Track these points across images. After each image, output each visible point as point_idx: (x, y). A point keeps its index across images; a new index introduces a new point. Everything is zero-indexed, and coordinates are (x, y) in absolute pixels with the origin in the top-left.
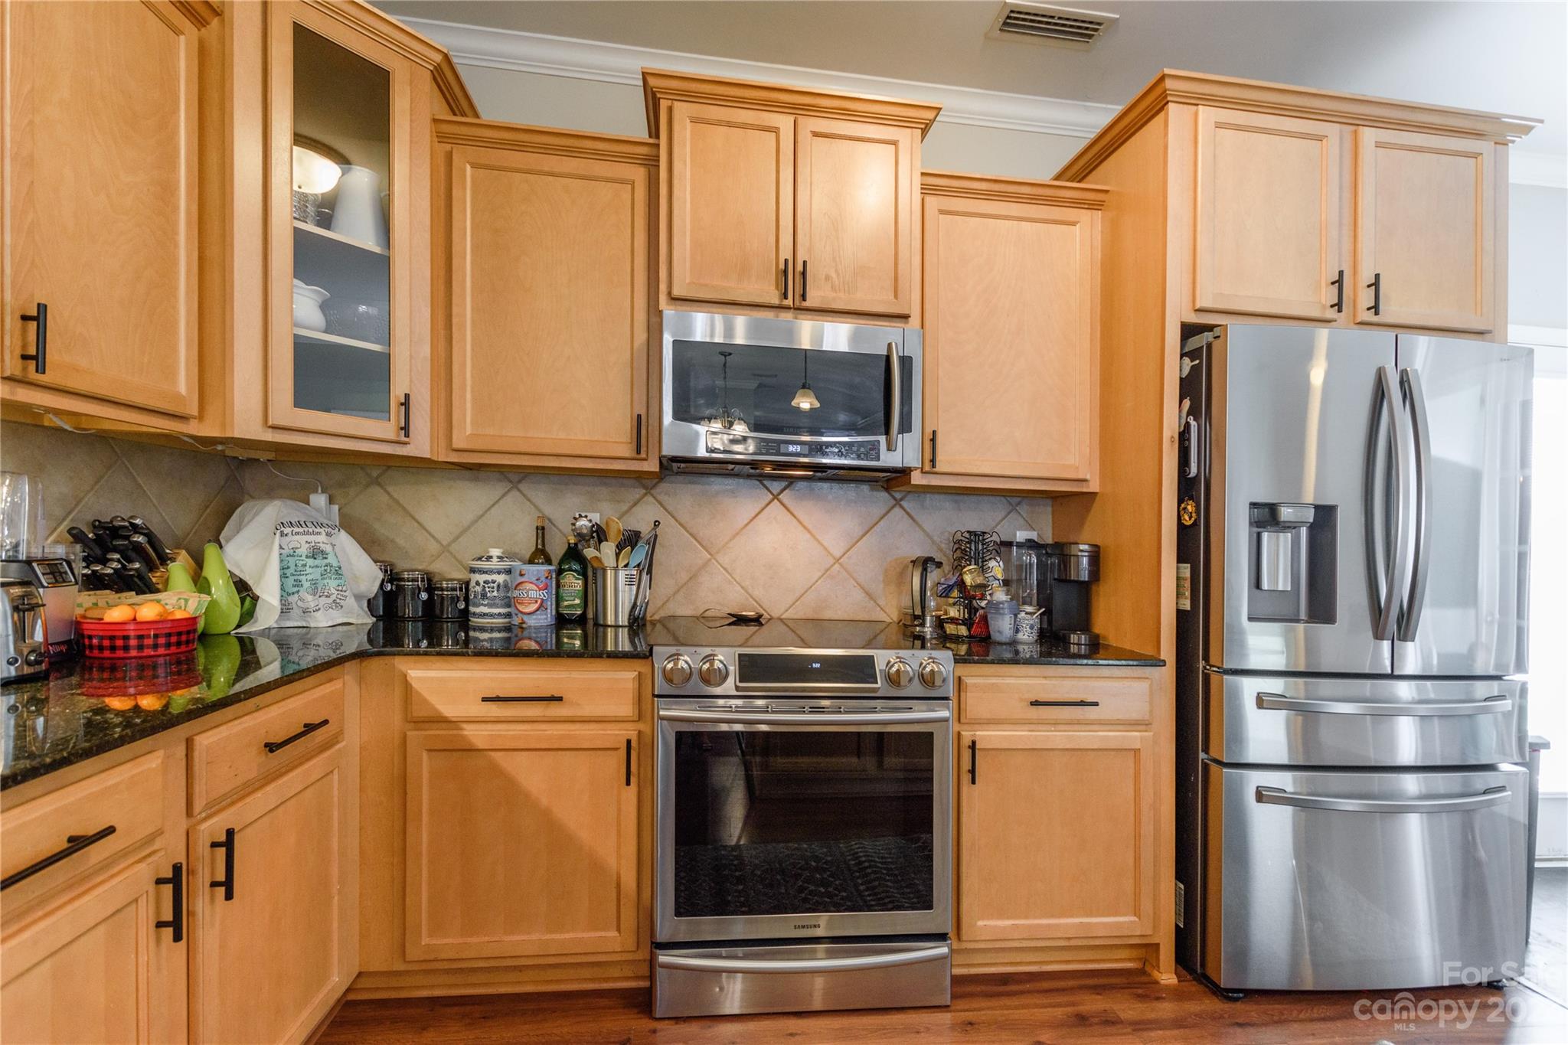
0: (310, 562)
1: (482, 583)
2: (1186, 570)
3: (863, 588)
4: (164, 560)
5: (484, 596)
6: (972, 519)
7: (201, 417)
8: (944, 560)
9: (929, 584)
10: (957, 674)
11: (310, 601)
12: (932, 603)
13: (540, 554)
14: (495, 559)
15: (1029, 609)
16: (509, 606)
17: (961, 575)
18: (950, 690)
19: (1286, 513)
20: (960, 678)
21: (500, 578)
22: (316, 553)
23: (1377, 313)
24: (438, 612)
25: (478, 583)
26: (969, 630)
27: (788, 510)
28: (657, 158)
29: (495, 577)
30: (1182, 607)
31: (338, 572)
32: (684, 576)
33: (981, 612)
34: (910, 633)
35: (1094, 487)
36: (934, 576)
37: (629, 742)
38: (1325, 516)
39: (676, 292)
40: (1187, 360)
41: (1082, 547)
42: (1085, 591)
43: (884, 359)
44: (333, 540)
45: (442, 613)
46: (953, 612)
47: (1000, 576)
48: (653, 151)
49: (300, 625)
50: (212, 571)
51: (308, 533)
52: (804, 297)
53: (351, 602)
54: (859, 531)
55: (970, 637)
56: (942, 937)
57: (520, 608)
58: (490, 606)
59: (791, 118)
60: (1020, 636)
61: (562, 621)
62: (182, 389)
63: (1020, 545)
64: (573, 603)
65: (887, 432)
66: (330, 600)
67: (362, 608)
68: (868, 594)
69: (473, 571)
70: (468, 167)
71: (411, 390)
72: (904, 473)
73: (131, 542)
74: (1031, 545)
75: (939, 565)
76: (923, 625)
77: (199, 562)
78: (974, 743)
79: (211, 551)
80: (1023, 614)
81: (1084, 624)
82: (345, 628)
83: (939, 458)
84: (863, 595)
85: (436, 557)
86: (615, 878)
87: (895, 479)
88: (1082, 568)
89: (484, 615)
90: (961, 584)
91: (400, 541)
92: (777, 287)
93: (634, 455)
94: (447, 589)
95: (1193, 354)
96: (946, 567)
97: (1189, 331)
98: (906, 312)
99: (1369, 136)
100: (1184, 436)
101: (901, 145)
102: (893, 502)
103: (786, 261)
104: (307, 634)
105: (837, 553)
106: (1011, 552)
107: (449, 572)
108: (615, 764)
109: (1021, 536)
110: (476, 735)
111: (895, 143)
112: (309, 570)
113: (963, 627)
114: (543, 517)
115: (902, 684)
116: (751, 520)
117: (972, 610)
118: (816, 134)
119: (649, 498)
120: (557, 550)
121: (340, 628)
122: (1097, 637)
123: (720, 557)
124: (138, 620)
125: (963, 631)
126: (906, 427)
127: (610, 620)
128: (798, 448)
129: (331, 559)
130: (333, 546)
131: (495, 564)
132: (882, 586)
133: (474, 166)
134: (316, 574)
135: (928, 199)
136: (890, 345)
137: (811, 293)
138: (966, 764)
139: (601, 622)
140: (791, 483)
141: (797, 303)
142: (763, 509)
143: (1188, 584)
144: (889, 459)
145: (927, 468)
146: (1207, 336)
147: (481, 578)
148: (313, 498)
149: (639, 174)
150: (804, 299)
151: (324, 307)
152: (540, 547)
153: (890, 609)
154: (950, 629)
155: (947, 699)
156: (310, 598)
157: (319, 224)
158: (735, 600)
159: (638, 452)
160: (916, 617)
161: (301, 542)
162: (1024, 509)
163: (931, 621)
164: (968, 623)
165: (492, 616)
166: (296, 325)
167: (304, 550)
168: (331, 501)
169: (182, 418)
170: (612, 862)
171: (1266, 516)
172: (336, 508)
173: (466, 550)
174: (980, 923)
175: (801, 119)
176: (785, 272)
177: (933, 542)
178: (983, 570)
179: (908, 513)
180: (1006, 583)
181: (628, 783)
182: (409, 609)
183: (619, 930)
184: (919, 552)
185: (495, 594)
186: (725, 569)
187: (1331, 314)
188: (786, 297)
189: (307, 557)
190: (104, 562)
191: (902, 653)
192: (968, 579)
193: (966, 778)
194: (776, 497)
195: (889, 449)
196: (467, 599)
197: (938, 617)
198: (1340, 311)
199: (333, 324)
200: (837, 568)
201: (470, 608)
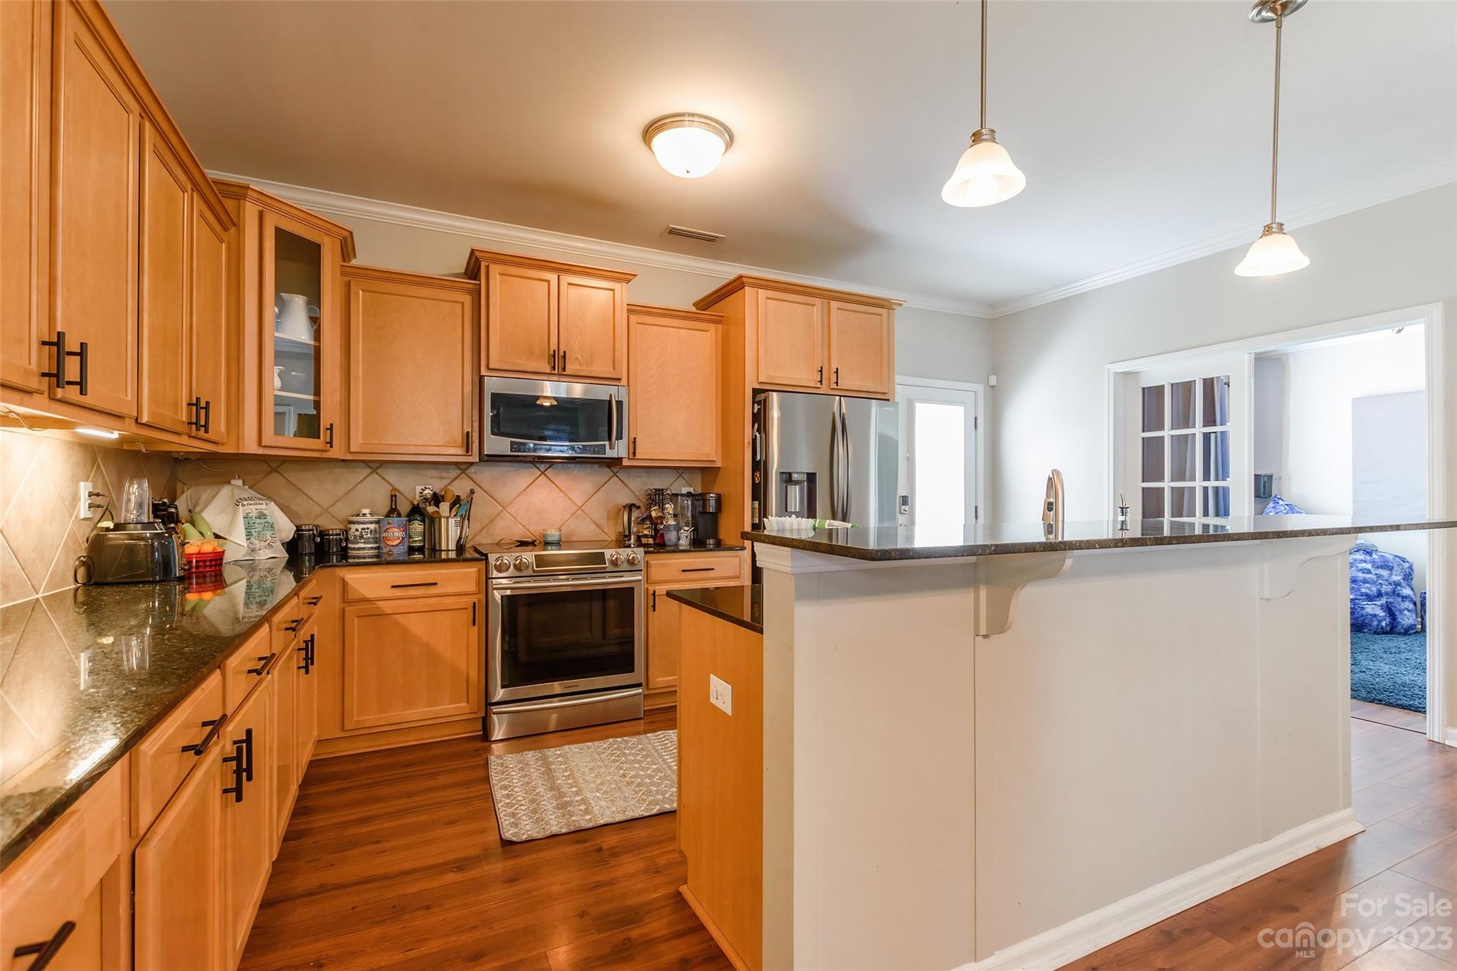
0: (258, 521)
1: (360, 530)
2: (756, 503)
3: (595, 522)
5: (361, 537)
6: (657, 483)
8: (641, 505)
9: (633, 519)
10: (646, 559)
11: (256, 544)
12: (634, 529)
13: (393, 511)
14: (368, 515)
15: (687, 528)
17: (650, 512)
18: (642, 566)
19: (795, 477)
20: (647, 562)
21: (372, 527)
22: (260, 515)
23: (837, 385)
24: (326, 550)
25: (357, 530)
26: (654, 540)
27: (550, 479)
28: (479, 292)
29: (369, 526)
30: (755, 522)
31: (271, 526)
32: (488, 520)
33: (661, 532)
34: (622, 541)
35: (719, 464)
36: (635, 514)
37: (475, 603)
38: (811, 477)
39: (491, 366)
40: (756, 405)
41: (711, 495)
42: (715, 517)
43: (607, 402)
44: (268, 507)
45: (329, 550)
46: (646, 532)
47: (671, 512)
48: (478, 287)
49: (248, 558)
51: (256, 504)
52: (564, 369)
53: (277, 544)
54: (592, 492)
55: (654, 544)
56: (639, 685)
57: (389, 543)
58: (365, 543)
59: (557, 276)
60: (681, 541)
61: (411, 550)
62: (223, 430)
63: (683, 495)
64: (417, 540)
65: (610, 439)
66: (266, 543)
67: (283, 548)
68: (597, 526)
69: (351, 523)
70: (361, 291)
71: (333, 421)
72: (620, 459)
73: (168, 512)
74: (689, 494)
75: (638, 508)
76: (630, 540)
77: (195, 523)
78: (654, 591)
80: (682, 531)
81: (714, 533)
82: (273, 560)
83: (637, 451)
84: (595, 526)
85: (318, 516)
86: (465, 675)
87: (614, 463)
88: (712, 507)
89: (359, 549)
90: (649, 517)
92: (549, 363)
93: (464, 453)
94: (333, 535)
95: (759, 403)
96: (643, 509)
97: (756, 392)
98: (619, 377)
99: (834, 304)
100: (754, 441)
101: (616, 291)
102: (612, 474)
103: (554, 351)
104: (254, 563)
105: (580, 505)
106: (678, 499)
107: (331, 525)
108: (466, 616)
109: (684, 490)
110: (387, 607)
111: (613, 290)
112: (257, 526)
113: (651, 539)
114: (394, 489)
115: (619, 564)
116: (528, 487)
117: (656, 531)
118: (569, 284)
119: (463, 475)
120: (404, 508)
121: (270, 560)
122: (720, 540)
123: (508, 509)
124: (202, 552)
125: (651, 541)
126: (620, 437)
127: (444, 547)
129: (269, 519)
130: (269, 511)
131: (369, 518)
132: (606, 520)
133: (362, 291)
134: (260, 528)
135: (632, 317)
136: (611, 395)
137: (568, 367)
138: (651, 604)
139: (438, 549)
140: (552, 465)
141: (560, 372)
142: (535, 480)
143: (757, 511)
144: (610, 453)
145: (631, 457)
146: (763, 395)
147: (358, 526)
148: (233, 482)
149: (467, 299)
150: (565, 371)
152: (393, 507)
153: (611, 533)
154: (644, 541)
155: (641, 570)
156: (256, 542)
158: (519, 533)
159: (467, 452)
160: (626, 536)
161: (253, 509)
162: (686, 475)
163: (634, 538)
164: (654, 537)
165: (366, 549)
167: (254, 514)
169: (223, 444)
170: (463, 667)
171: (787, 479)
173: (343, 511)
174: (658, 679)
175: (562, 277)
176: (554, 356)
177: (635, 495)
178: (663, 509)
179: (620, 480)
180: (675, 516)
181: (474, 624)
182: (308, 548)
183: (468, 702)
184: (627, 501)
185: (369, 536)
186: (512, 516)
187: (819, 385)
188: (554, 370)
189: (256, 518)
191: (618, 550)
192: (654, 514)
193: (651, 609)
194: (543, 473)
195: (610, 449)
196: (347, 540)
197: (638, 536)
198: (821, 384)
199: (282, 387)
200: (580, 512)
201: (349, 545)
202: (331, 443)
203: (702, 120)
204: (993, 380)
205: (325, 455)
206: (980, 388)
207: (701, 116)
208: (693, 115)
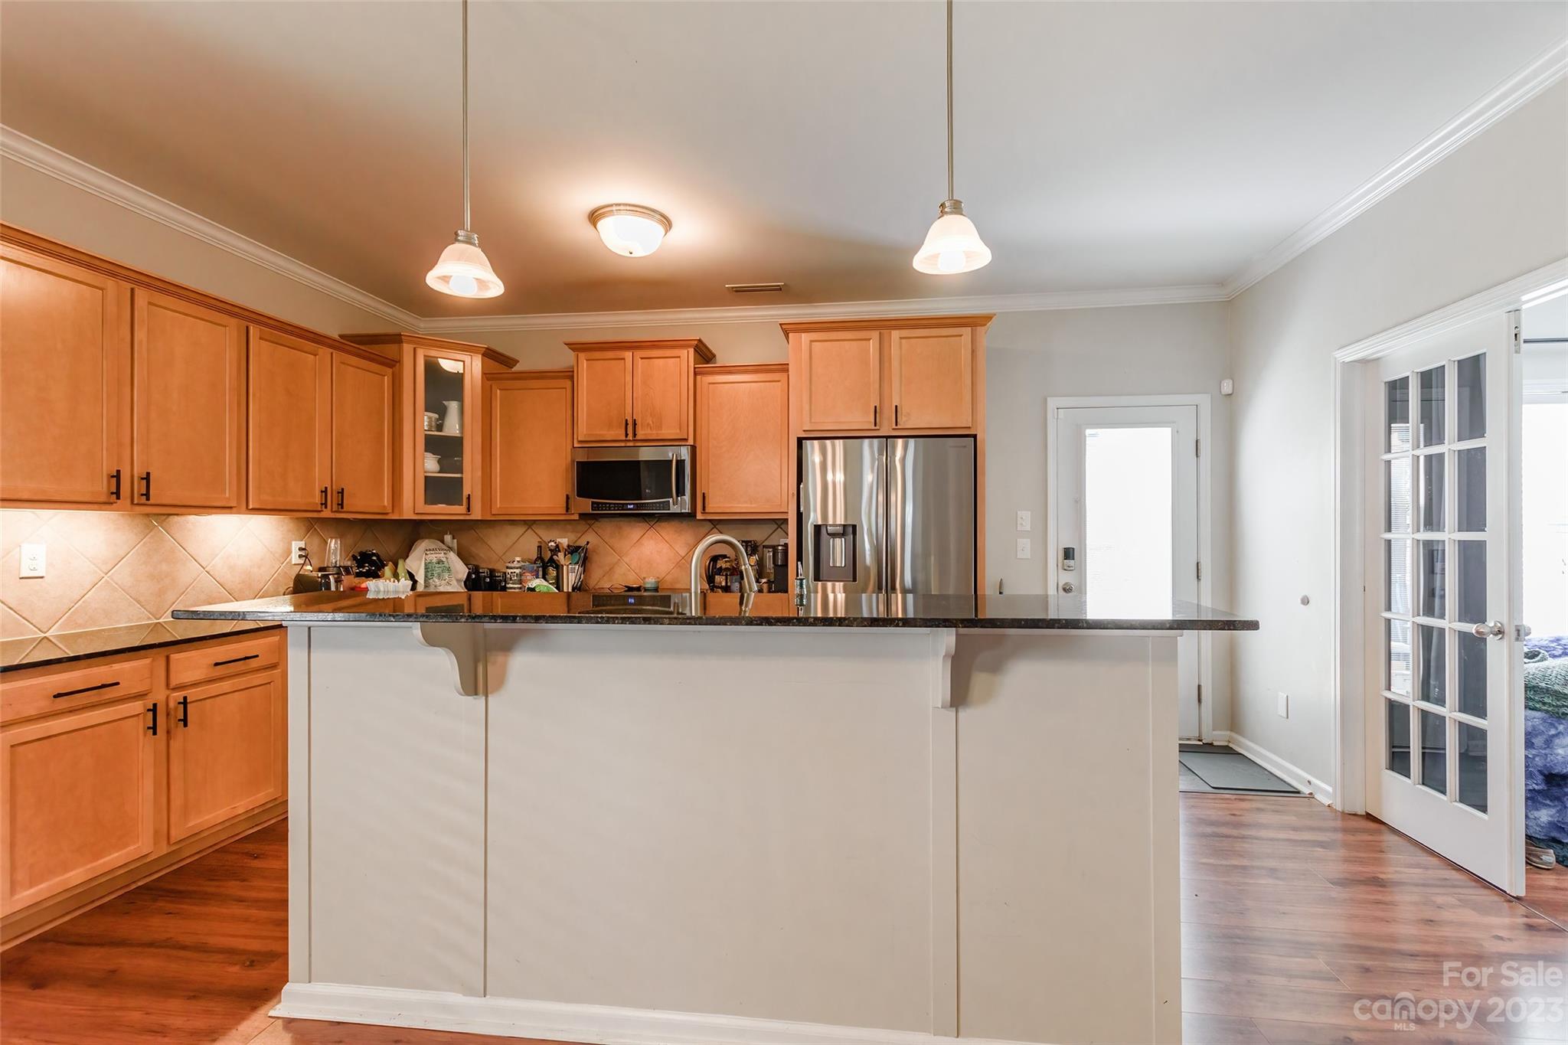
0: (437, 565)
1: (510, 573)
4: (384, 566)
5: (511, 579)
7: (393, 512)
11: (437, 581)
13: (538, 559)
14: (517, 562)
16: (521, 584)
21: (518, 571)
22: (440, 562)
23: (898, 425)
27: (658, 532)
28: (573, 376)
29: (515, 570)
31: (449, 569)
32: (608, 568)
39: (580, 438)
44: (447, 556)
48: (573, 374)
50: (400, 570)
51: (437, 553)
52: (636, 435)
53: (454, 582)
58: (513, 584)
59: (631, 353)
62: (386, 504)
65: (672, 496)
66: (447, 581)
67: (461, 586)
69: (507, 568)
71: (472, 493)
73: (372, 559)
77: (396, 565)
79: (401, 562)
82: (455, 593)
83: (708, 506)
89: (511, 588)
91: (481, 555)
92: (624, 431)
93: (565, 512)
98: (685, 437)
99: (895, 334)
102: (712, 526)
103: (627, 420)
105: (683, 555)
107: (499, 567)
112: (437, 568)
114: (541, 540)
116: (640, 539)
118: (641, 358)
121: (453, 593)
123: (625, 558)
126: (682, 493)
128: (632, 506)
129: (446, 564)
130: (447, 558)
131: (515, 564)
133: (500, 390)
134: (439, 571)
135: (703, 379)
137: (639, 433)
141: (632, 438)
142: (645, 533)
144: (674, 509)
145: (702, 511)
147: (510, 571)
149: (565, 385)
150: (636, 437)
151: (439, 462)
152: (539, 556)
156: (437, 580)
157: (438, 431)
158: (632, 579)
159: (568, 511)
161: (433, 557)
165: (514, 588)
166: (425, 472)
167: (435, 560)
168: (454, 538)
169: (387, 514)
172: (455, 541)
173: (506, 558)
175: (635, 353)
176: (628, 424)
185: (515, 578)
186: (626, 565)
187: (875, 426)
188: (627, 437)
189: (436, 563)
190: (363, 567)
194: (652, 526)
195: (674, 505)
198: (878, 425)
199: (441, 469)
200: (683, 561)
201: (508, 586)
202: (468, 509)
203: (628, 208)
204: (1227, 387)
205: (468, 518)
206: (1205, 401)
207: (626, 205)
208: (619, 205)
